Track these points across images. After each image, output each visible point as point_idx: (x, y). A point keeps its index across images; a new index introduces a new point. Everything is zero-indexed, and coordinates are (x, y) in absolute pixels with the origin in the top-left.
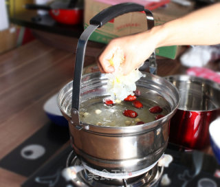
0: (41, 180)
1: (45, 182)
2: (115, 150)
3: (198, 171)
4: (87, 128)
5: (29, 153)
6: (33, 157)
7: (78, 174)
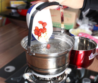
0: (13, 79)
1: (15, 80)
2: (46, 64)
3: (83, 76)
4: (34, 54)
5: (8, 69)
6: (10, 71)
7: (30, 76)
